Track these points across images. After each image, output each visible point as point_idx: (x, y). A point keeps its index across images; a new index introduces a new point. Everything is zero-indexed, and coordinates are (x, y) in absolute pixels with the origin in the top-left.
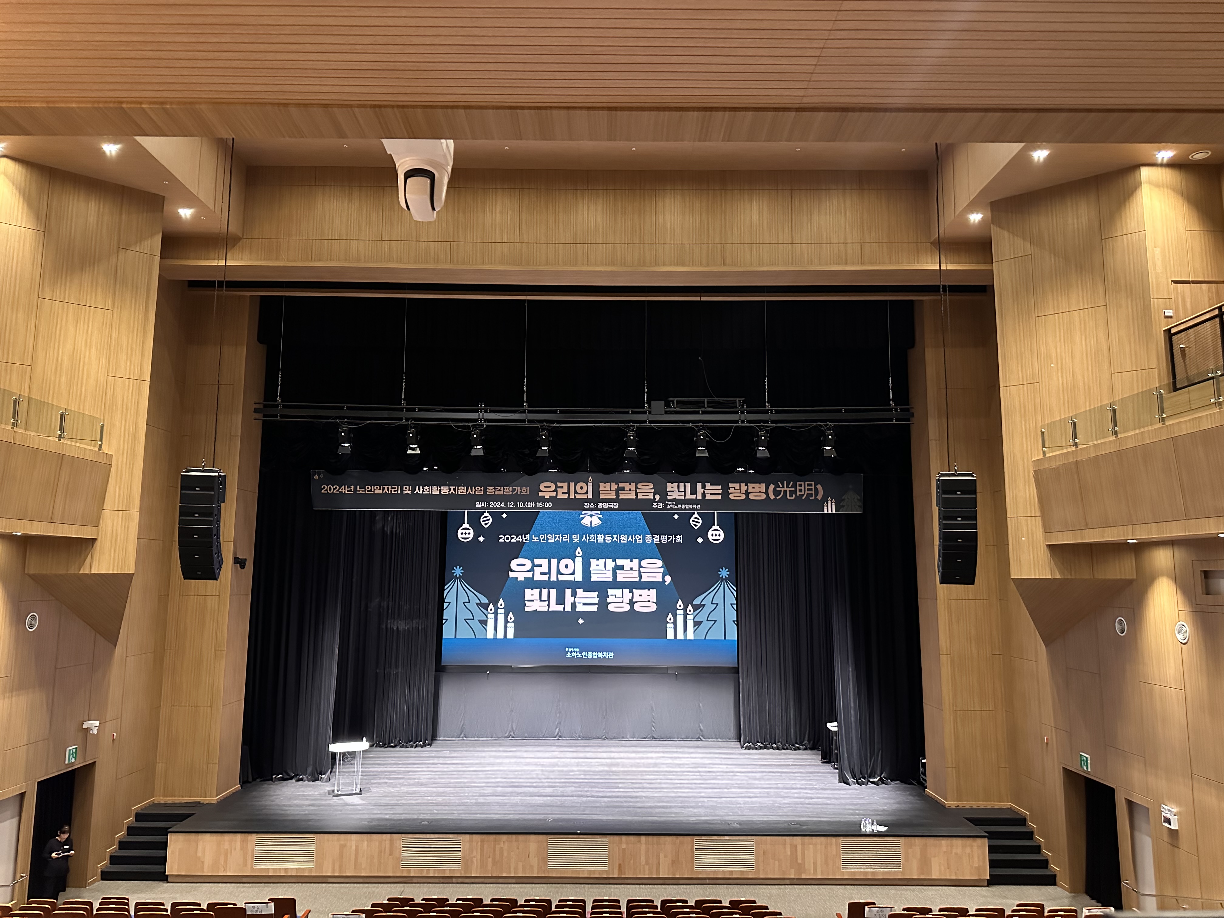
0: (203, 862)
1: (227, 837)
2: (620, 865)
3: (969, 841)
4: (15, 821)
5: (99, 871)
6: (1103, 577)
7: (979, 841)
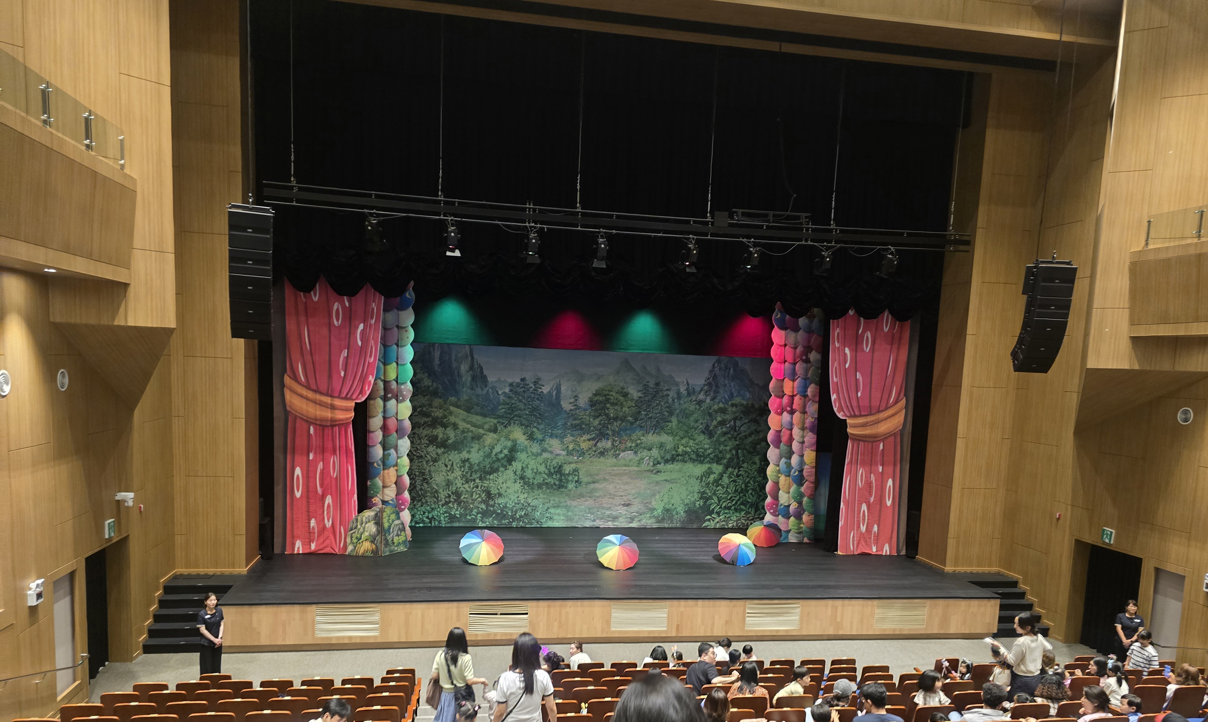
0: (259, 633)
1: (284, 609)
2: (678, 625)
3: (985, 602)
4: (68, 599)
5: (141, 644)
6: (1184, 370)
7: (993, 602)
